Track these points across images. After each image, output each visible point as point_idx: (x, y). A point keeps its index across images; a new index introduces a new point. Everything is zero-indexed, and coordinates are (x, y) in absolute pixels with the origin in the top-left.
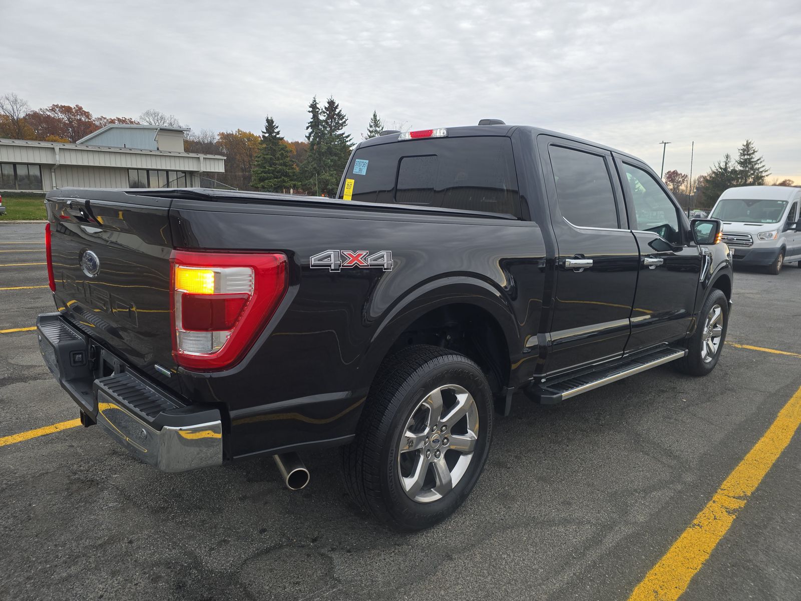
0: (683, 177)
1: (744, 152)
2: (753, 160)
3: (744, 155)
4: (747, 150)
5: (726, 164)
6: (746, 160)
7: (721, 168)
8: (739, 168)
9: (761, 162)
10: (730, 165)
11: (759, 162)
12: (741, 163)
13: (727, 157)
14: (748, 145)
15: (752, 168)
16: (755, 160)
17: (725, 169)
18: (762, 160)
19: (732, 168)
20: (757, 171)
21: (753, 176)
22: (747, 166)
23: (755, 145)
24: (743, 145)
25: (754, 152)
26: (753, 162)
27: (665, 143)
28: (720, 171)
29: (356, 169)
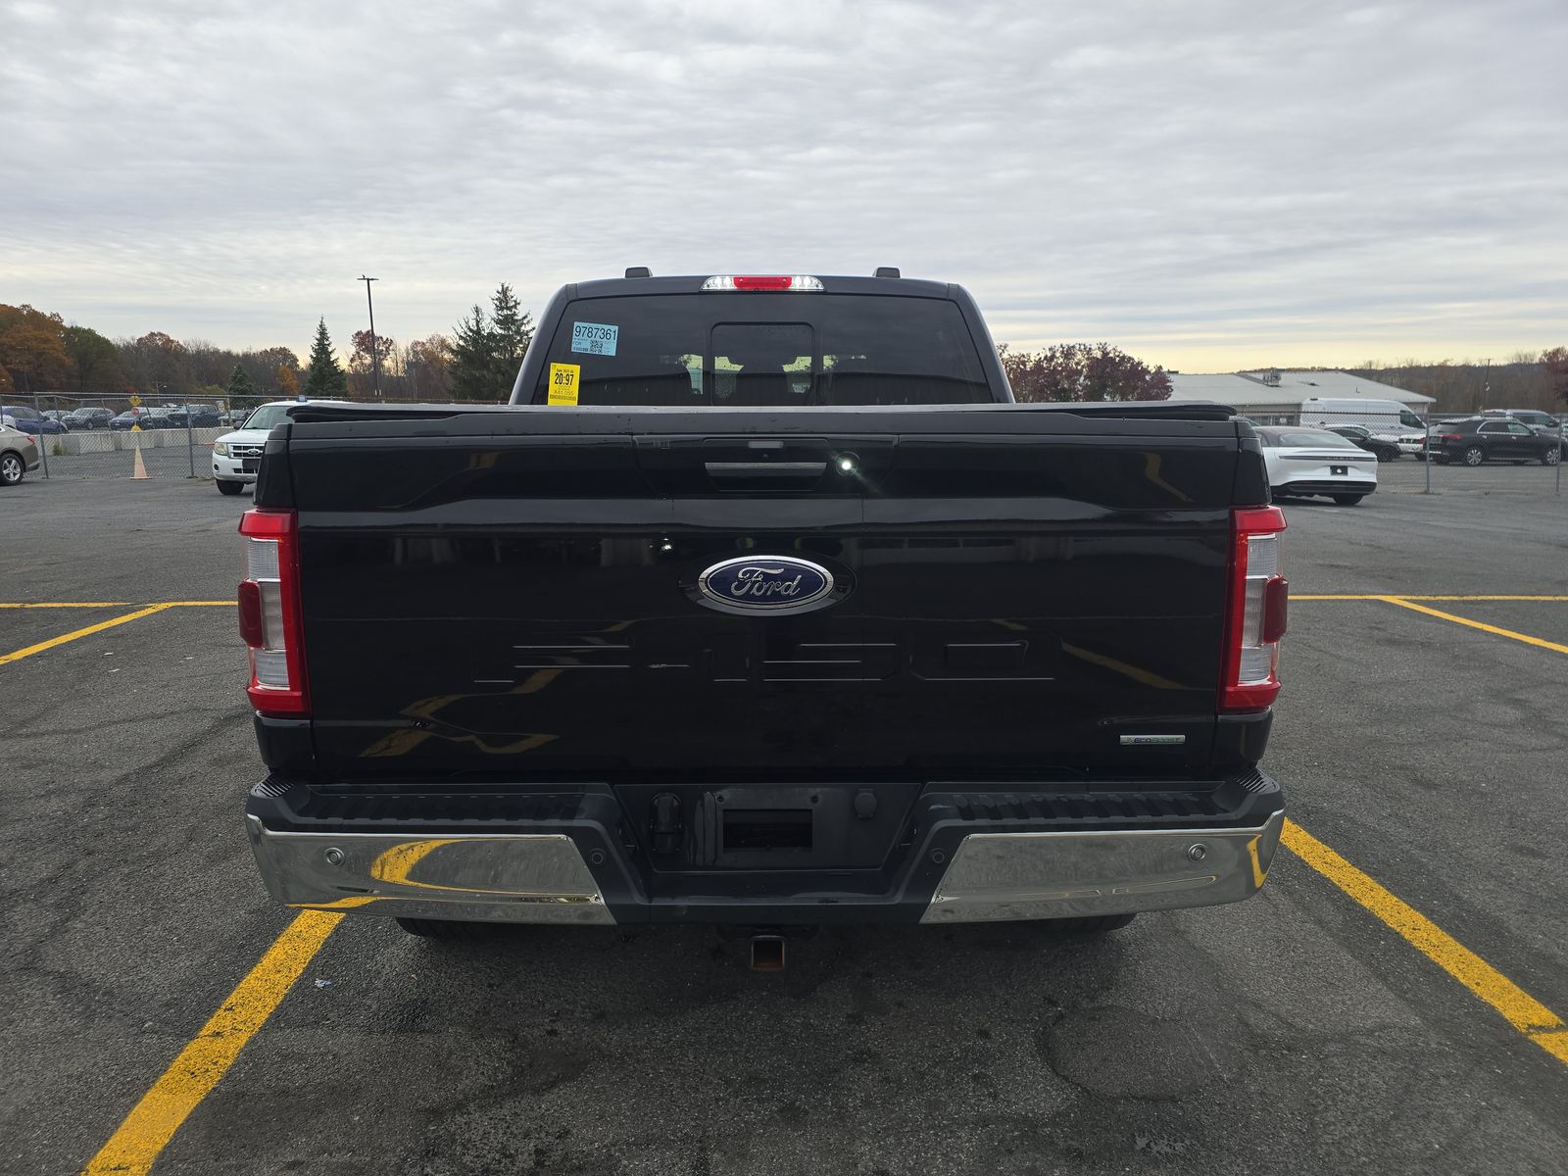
0: (385, 343)
1: (500, 303)
2: (516, 318)
3: (502, 309)
4: (504, 300)
5: (478, 322)
6: (506, 317)
7: (471, 330)
8: (498, 330)
9: (528, 322)
10: (483, 324)
11: (525, 322)
12: (498, 322)
13: (477, 310)
14: (504, 291)
15: (518, 332)
16: (519, 318)
17: (478, 332)
18: (529, 318)
19: (487, 331)
20: (525, 337)
21: (521, 346)
22: (509, 329)
23: (516, 293)
24: (498, 292)
25: (517, 304)
26: (517, 320)
27: (368, 280)
28: (471, 334)
29: (581, 343)
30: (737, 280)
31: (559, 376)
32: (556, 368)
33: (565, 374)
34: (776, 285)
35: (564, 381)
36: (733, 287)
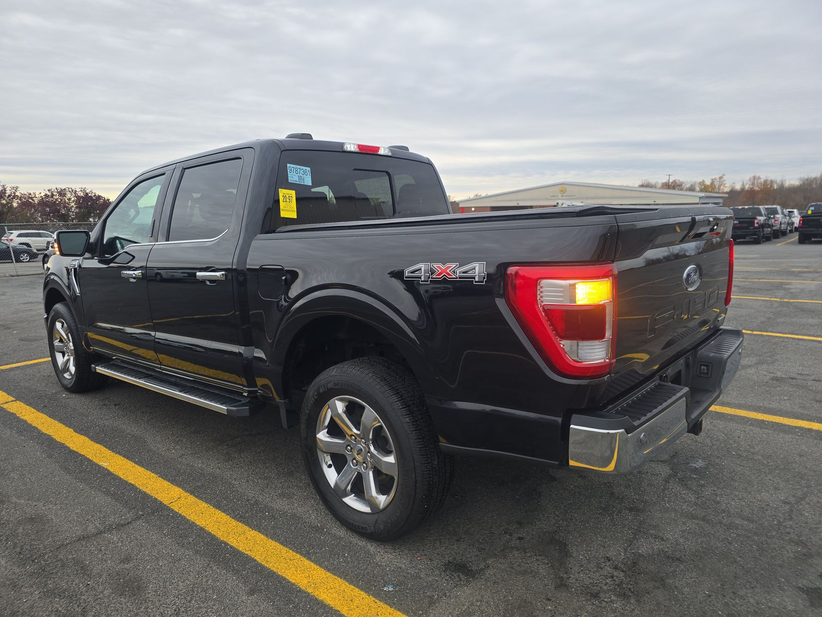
29: (293, 177)
30: (360, 146)
31: (284, 197)
32: (282, 192)
33: (287, 196)
34: (373, 151)
35: (288, 200)
36: (357, 150)
